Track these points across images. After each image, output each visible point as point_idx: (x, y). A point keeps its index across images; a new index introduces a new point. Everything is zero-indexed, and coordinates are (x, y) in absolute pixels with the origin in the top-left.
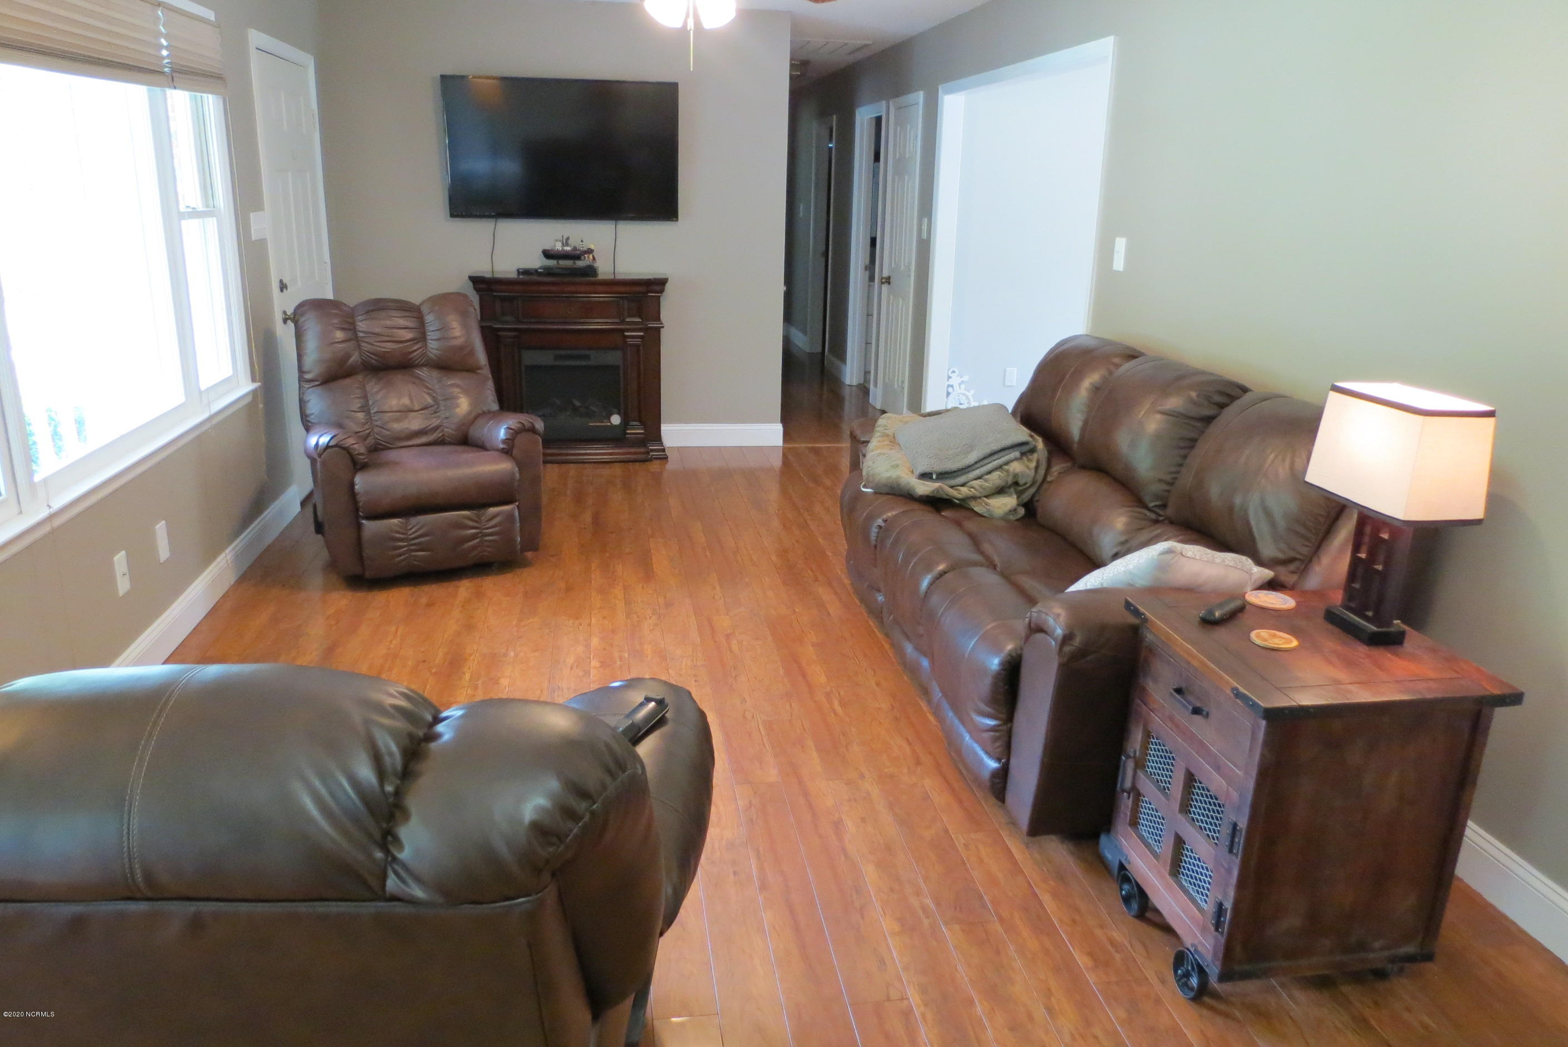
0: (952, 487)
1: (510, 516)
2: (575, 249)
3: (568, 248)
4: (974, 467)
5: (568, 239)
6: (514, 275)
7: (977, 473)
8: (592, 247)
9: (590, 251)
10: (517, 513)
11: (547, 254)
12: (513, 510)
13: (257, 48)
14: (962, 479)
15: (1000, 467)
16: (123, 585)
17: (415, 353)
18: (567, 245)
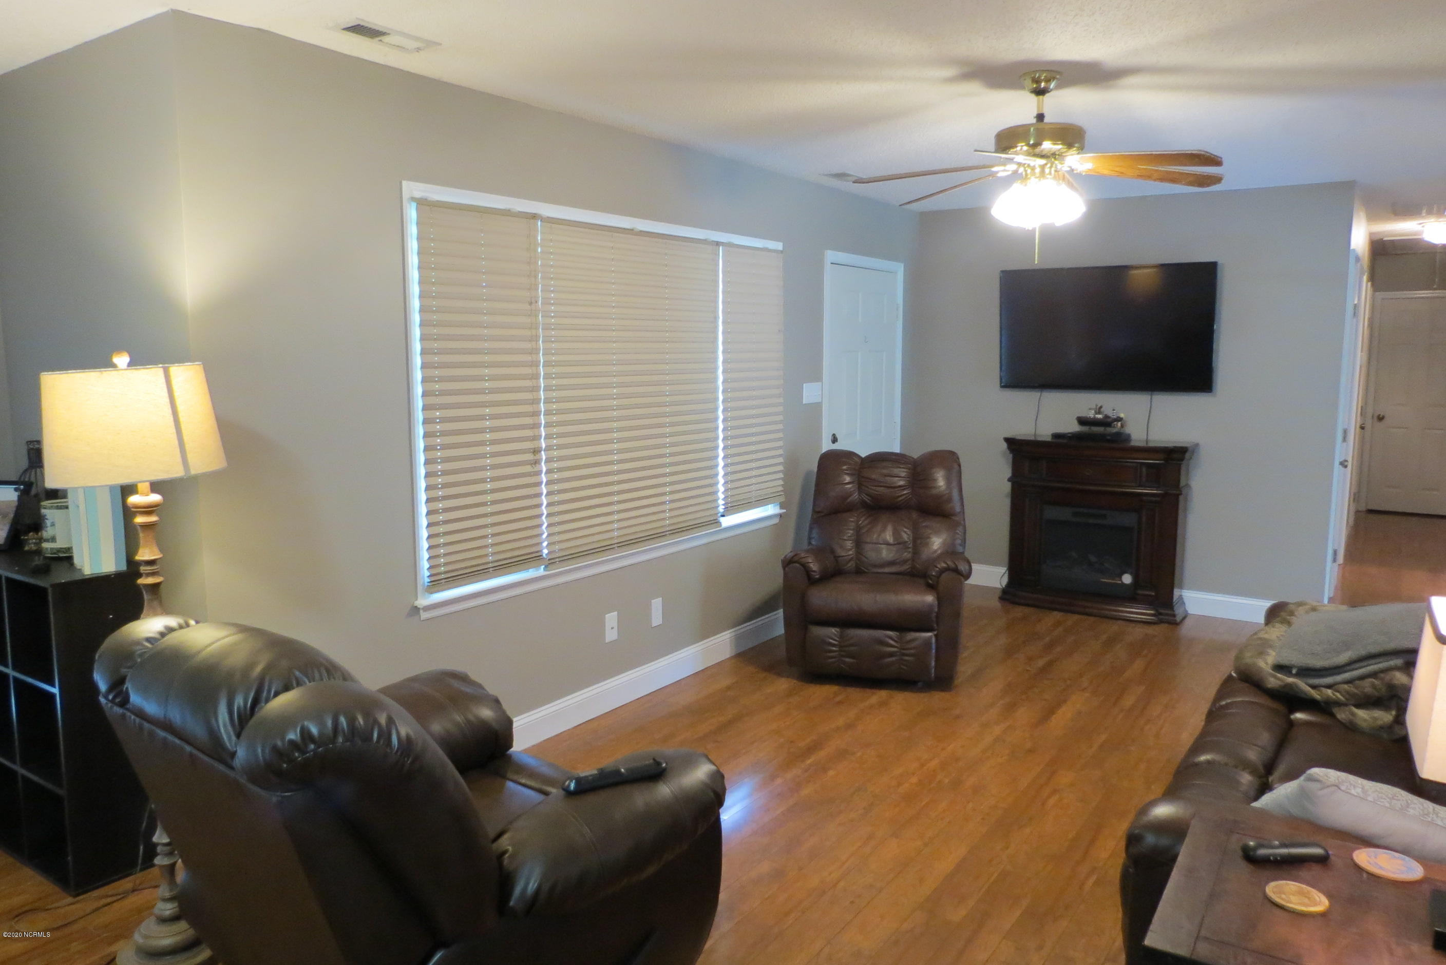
0: (1314, 687)
1: (927, 643)
2: (1107, 417)
3: (1100, 416)
4: (1346, 668)
5: (1101, 407)
6: (1049, 439)
7: (1347, 676)
8: (1122, 415)
9: (1119, 419)
10: (934, 640)
11: (1082, 421)
12: (931, 637)
13: (831, 263)
14: (1329, 680)
15: (1374, 675)
16: (611, 635)
17: (901, 499)
18: (1099, 413)
